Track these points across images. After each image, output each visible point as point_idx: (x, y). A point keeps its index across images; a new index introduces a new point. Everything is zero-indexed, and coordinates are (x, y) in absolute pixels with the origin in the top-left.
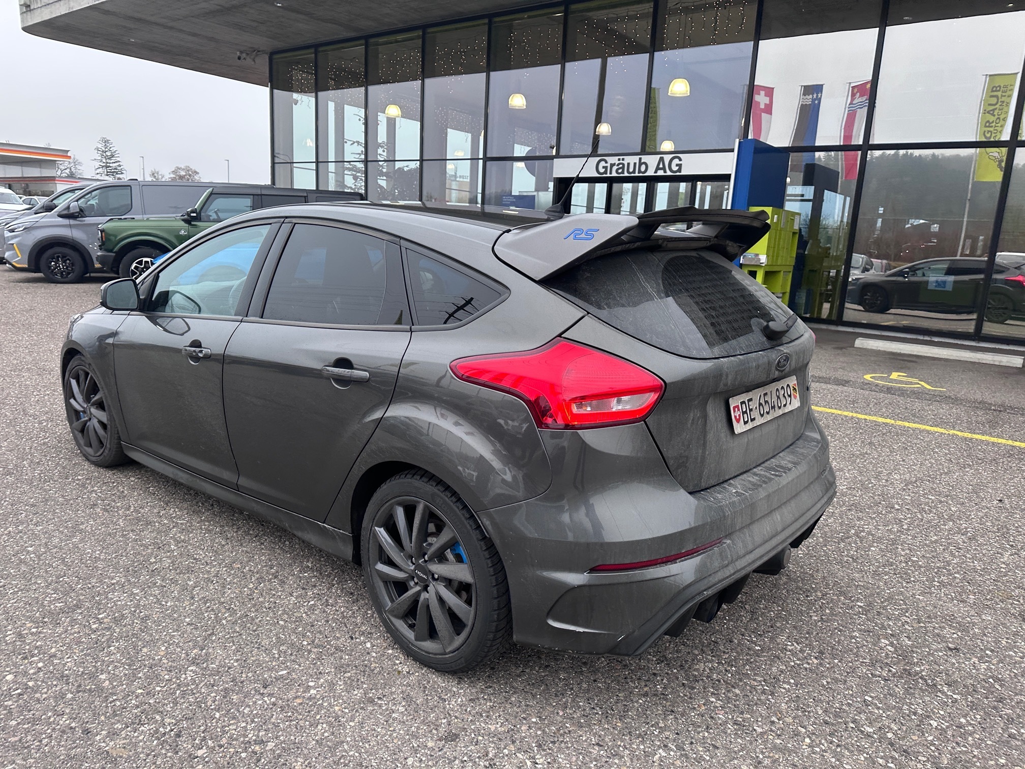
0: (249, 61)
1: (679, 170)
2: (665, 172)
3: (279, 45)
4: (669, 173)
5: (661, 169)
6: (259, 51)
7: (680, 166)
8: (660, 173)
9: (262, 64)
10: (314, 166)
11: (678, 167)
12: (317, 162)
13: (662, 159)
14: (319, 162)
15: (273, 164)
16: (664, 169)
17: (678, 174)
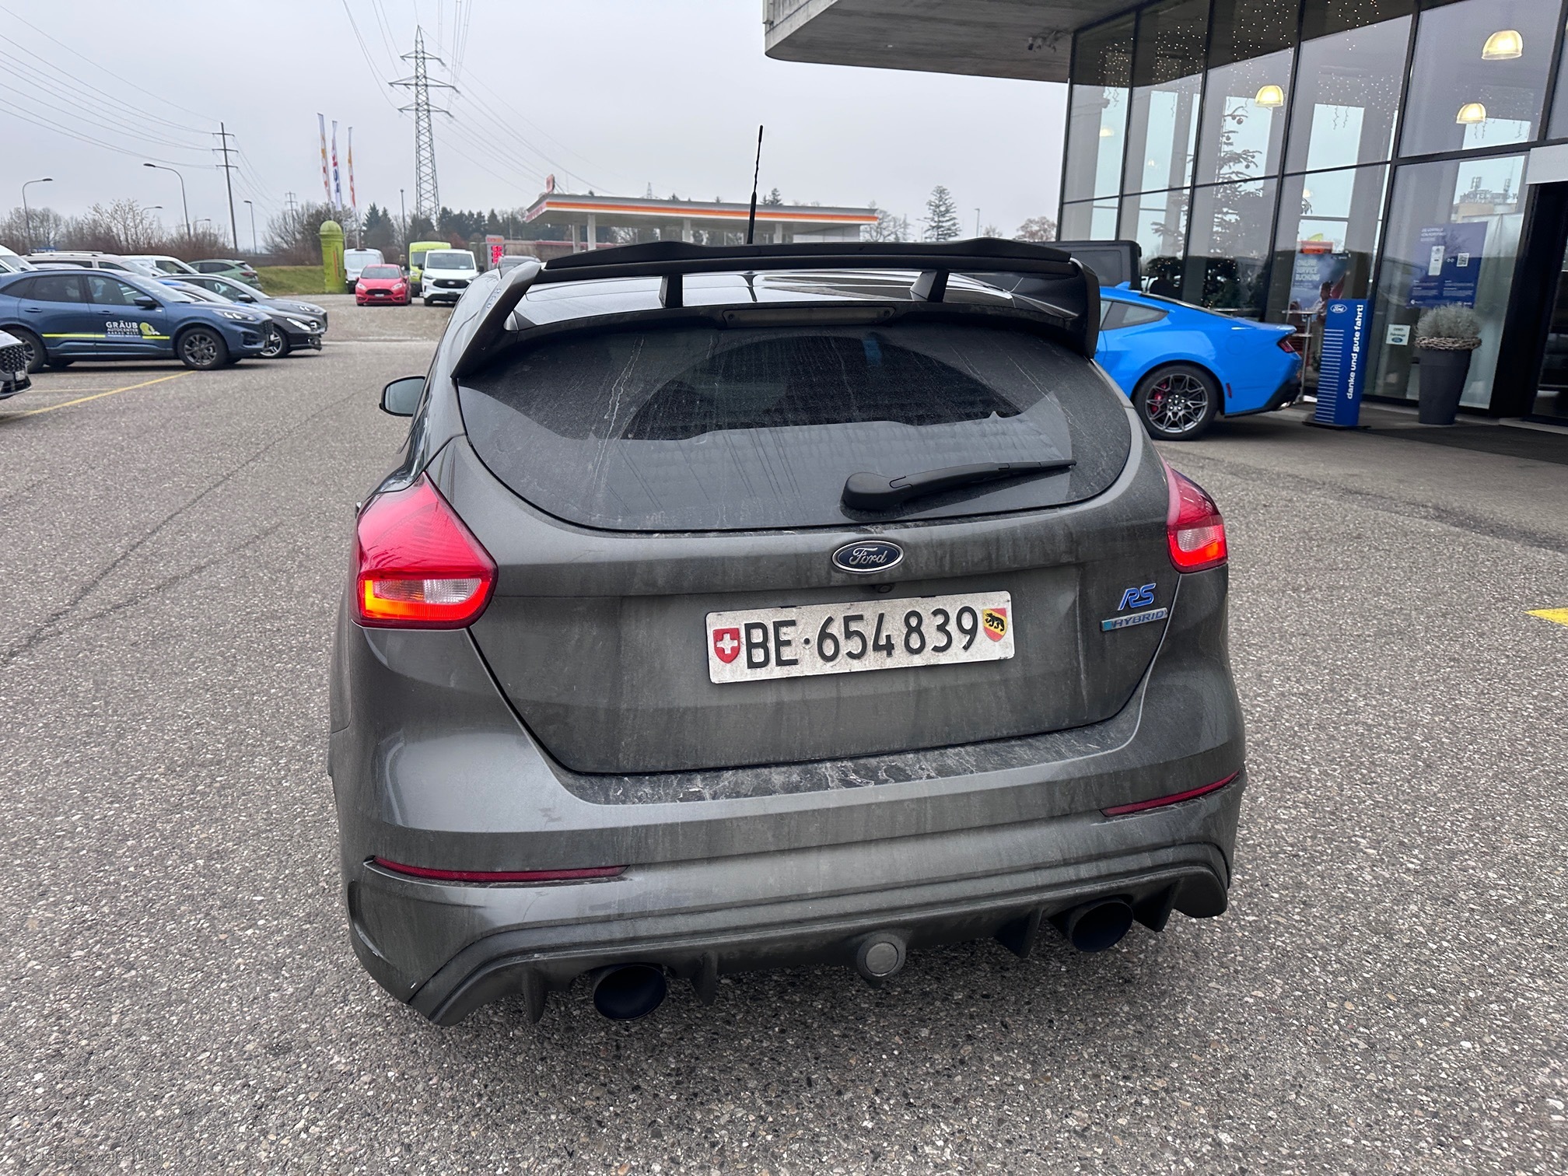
0: (1046, 51)
3: (1087, 15)
6: (1058, 32)
9: (1064, 48)
10: (1115, 202)
12: (1122, 196)
14: (1127, 195)
15: (1062, 204)
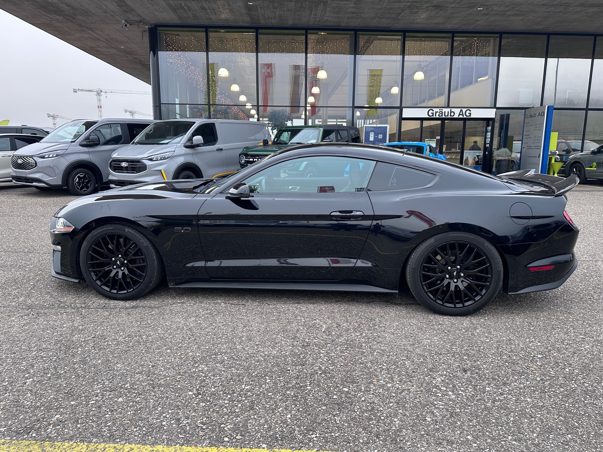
2: (463, 116)
4: (465, 117)
6: (142, 22)
13: (461, 110)
17: (470, 117)
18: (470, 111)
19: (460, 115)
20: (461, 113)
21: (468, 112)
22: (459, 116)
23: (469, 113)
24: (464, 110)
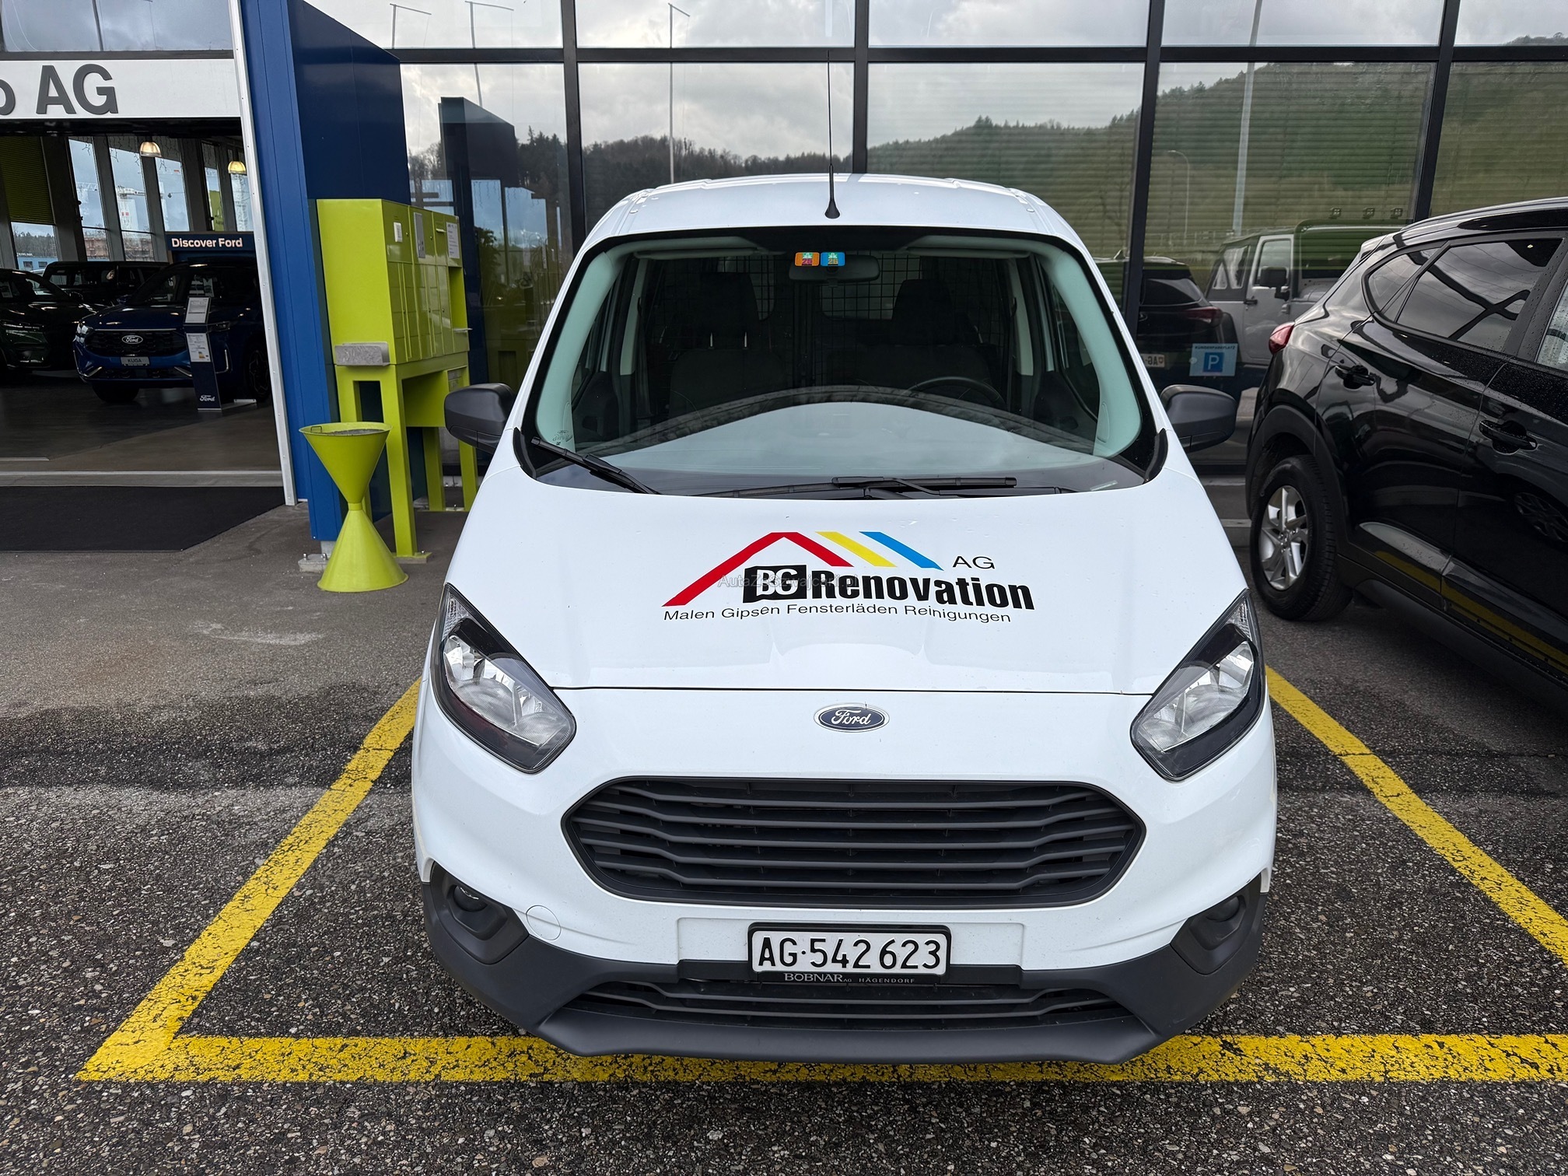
1: (111, 105)
2: (70, 109)
4: (82, 114)
5: (54, 101)
7: (109, 92)
8: (56, 112)
11: (104, 98)
13: (49, 74)
16: (63, 99)
17: (109, 115)
18: (106, 76)
19: (44, 102)
20: (53, 92)
21: (93, 81)
22: (42, 109)
23: (101, 91)
24: (67, 70)
